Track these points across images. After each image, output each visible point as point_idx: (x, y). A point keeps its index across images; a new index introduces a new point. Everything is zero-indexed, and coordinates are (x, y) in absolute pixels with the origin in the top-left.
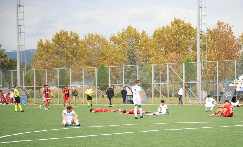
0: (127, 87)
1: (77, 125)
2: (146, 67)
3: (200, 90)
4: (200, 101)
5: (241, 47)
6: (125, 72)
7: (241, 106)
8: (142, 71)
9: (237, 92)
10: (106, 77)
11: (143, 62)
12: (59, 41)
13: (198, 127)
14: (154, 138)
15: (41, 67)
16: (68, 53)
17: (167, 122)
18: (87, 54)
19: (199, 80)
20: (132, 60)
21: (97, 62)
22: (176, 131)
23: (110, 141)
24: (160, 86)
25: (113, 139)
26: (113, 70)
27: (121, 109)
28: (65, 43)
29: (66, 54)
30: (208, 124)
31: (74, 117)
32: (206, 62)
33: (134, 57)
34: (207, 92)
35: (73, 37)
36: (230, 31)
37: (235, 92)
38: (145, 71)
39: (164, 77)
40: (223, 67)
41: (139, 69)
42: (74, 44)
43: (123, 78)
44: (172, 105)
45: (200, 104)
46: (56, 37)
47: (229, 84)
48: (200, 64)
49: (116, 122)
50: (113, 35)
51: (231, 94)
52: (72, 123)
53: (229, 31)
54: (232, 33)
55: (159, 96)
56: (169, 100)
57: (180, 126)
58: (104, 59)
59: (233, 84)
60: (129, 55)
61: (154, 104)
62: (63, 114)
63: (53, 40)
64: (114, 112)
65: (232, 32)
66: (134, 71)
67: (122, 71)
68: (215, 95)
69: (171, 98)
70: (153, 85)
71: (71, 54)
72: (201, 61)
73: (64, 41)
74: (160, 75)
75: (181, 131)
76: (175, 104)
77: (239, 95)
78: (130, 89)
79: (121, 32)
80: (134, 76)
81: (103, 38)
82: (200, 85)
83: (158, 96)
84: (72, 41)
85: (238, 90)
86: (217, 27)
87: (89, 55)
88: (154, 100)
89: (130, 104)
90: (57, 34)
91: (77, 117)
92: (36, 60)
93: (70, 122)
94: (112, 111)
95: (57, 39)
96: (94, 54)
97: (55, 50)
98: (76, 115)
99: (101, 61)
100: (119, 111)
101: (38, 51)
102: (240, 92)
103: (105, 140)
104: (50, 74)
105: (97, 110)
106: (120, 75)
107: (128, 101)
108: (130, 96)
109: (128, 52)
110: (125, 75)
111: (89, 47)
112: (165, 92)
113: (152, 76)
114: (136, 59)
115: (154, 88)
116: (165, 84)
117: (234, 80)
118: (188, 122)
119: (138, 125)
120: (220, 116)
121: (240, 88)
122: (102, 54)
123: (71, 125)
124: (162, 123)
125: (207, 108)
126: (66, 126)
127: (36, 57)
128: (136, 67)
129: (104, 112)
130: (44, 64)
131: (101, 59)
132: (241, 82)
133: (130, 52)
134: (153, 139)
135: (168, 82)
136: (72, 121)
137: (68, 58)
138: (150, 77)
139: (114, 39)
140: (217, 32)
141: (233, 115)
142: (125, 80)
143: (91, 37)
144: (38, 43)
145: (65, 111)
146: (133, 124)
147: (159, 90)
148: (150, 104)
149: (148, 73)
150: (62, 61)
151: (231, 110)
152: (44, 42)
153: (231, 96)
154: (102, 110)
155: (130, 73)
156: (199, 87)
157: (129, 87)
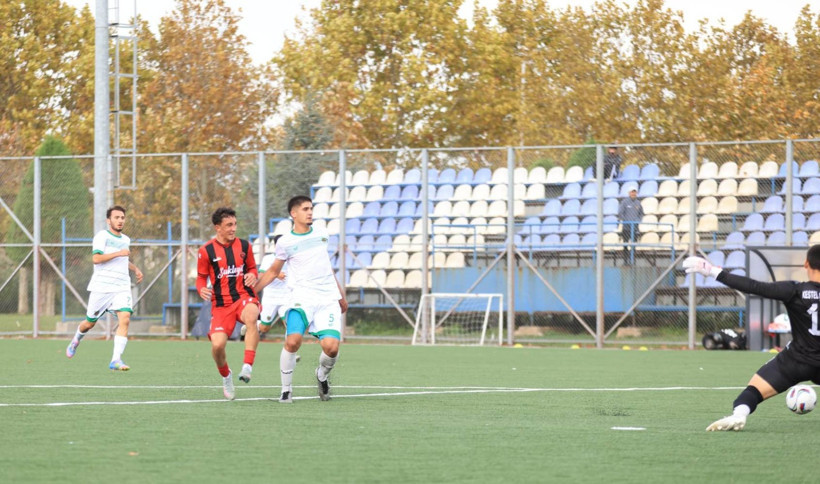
4: (106, 325)
32: (134, 155)
36: (233, 31)
40: (200, 187)
45: (105, 338)
48: (110, 163)
53: (223, 28)
54: (239, 39)
65: (238, 33)
68: (170, 304)
72: (112, 152)
86: (174, 13)
140: (172, 34)
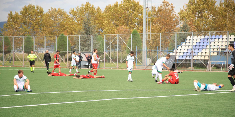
0: (82, 53)
1: (28, 91)
2: (99, 37)
3: (145, 57)
4: (145, 67)
5: (178, 22)
6: (81, 41)
7: (182, 72)
8: (96, 40)
9: (177, 60)
10: (65, 44)
11: (96, 33)
12: (26, 14)
13: (151, 96)
14: (106, 110)
15: (11, 35)
16: (34, 24)
17: (119, 89)
18: (50, 25)
19: (145, 49)
20: (88, 31)
21: (58, 31)
22: (129, 101)
23: (58, 114)
24: (110, 54)
25: (61, 111)
26: (72, 39)
27: (75, 73)
28: (32, 15)
29: (32, 24)
30: (160, 92)
31: (26, 83)
32: (151, 33)
33: (89, 28)
34: (150, 60)
35: (38, 11)
37: (175, 60)
38: (98, 40)
39: (114, 46)
41: (93, 38)
42: (40, 17)
43: (79, 46)
44: (121, 70)
45: (144, 69)
46: (24, 10)
47: (170, 53)
49: (68, 88)
50: (72, 9)
51: (172, 62)
52: (24, 88)
55: (110, 62)
56: (118, 65)
57: (132, 94)
58: (64, 30)
59: (173, 53)
60: (85, 27)
61: (105, 69)
62: (14, 79)
63: (21, 12)
64: (69, 76)
66: (88, 40)
67: (79, 39)
69: (120, 64)
70: (104, 52)
71: (36, 24)
72: (146, 33)
73: (31, 14)
74: (110, 44)
75: (134, 100)
76: (124, 69)
77: (178, 63)
78: (85, 55)
79: (79, 7)
80: (89, 44)
81: (63, 12)
82: (145, 53)
83: (108, 62)
84: (37, 14)
85: (177, 58)
87: (51, 26)
88: (105, 66)
89: (85, 68)
90: (25, 7)
91: (29, 83)
92: (6, 29)
93: (21, 88)
94: (67, 75)
95: (24, 12)
96: (55, 25)
97: (23, 21)
98: (28, 81)
99: (61, 31)
100: (73, 75)
101: (9, 21)
102: (179, 60)
103: (53, 112)
104: (18, 41)
105: (54, 74)
106: (77, 43)
107: (83, 65)
108: (85, 61)
109: (85, 24)
110: (81, 43)
111: (51, 19)
112: (114, 59)
113: (104, 45)
114: (90, 30)
115: (105, 55)
116: (114, 52)
117: (174, 50)
118: (139, 89)
119: (91, 92)
120: (167, 83)
121: (179, 56)
122: (62, 25)
123: (23, 91)
124: (113, 89)
125: (154, 75)
126: (17, 91)
127: (7, 26)
128: (91, 37)
129: (61, 76)
130: (13, 33)
131: (62, 30)
132: (180, 52)
133: (86, 24)
134: (105, 112)
135: (118, 51)
136: (24, 86)
137: (33, 28)
138: (102, 46)
139: (73, 12)
140: (160, 10)
141: (179, 82)
142: (81, 48)
143: (54, 11)
144: (9, 15)
145: (17, 77)
146: (85, 90)
147: (110, 56)
148: (102, 69)
149: (101, 43)
150: (29, 30)
151: (177, 76)
152: (14, 14)
153: (171, 63)
154: (59, 74)
155: (85, 42)
156: (144, 54)
157: (84, 53)
